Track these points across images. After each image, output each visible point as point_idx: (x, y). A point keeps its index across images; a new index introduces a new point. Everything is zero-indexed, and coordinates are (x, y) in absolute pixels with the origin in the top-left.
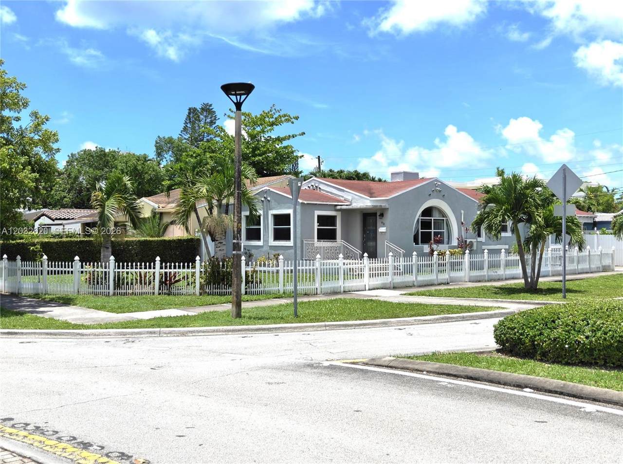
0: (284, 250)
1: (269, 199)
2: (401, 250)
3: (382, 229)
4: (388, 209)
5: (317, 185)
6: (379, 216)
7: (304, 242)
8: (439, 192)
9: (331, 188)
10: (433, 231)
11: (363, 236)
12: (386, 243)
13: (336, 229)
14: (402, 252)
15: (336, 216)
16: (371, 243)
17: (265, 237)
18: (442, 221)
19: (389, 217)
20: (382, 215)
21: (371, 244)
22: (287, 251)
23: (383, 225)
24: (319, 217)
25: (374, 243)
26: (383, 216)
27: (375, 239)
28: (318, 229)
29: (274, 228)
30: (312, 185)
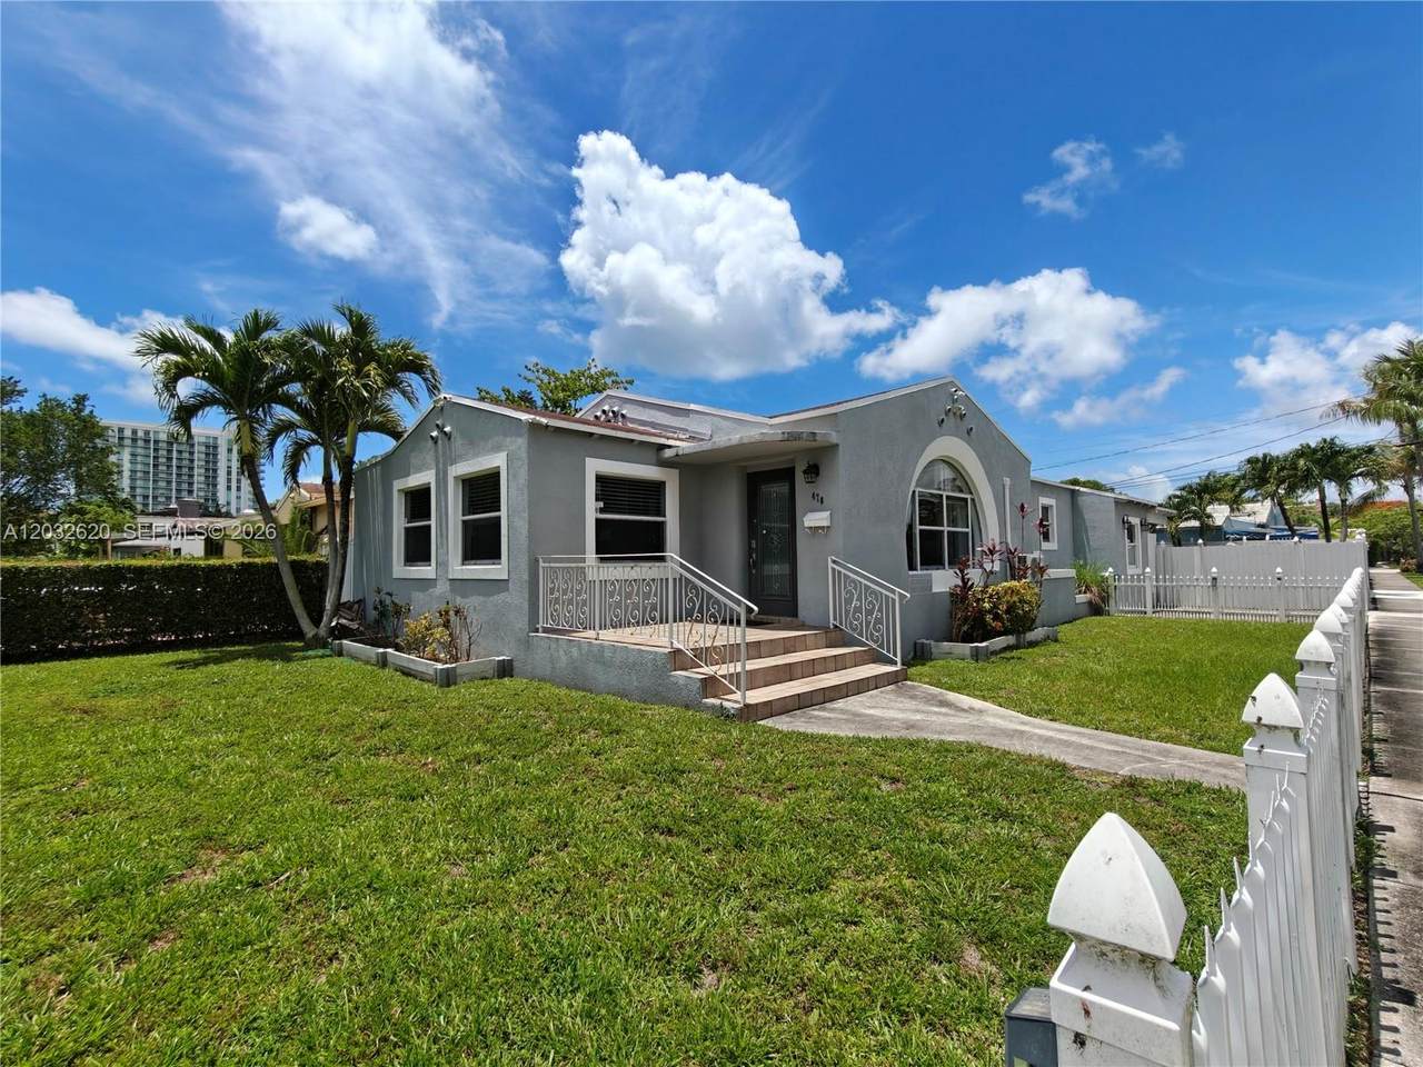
0: (484, 595)
1: (447, 429)
2: (893, 592)
3: (813, 519)
4: (837, 445)
5: (615, 409)
6: (805, 472)
7: (541, 564)
8: (959, 420)
9: (653, 412)
10: (946, 529)
11: (750, 544)
12: (831, 565)
13: (663, 523)
14: (897, 598)
15: (664, 483)
16: (776, 567)
17: (440, 551)
18: (963, 503)
19: (841, 479)
20: (813, 471)
21: (777, 569)
22: (491, 599)
23: (819, 502)
24: (602, 480)
25: (786, 568)
26: (818, 474)
27: (790, 554)
28: (597, 520)
29: (464, 522)
30: (604, 412)
